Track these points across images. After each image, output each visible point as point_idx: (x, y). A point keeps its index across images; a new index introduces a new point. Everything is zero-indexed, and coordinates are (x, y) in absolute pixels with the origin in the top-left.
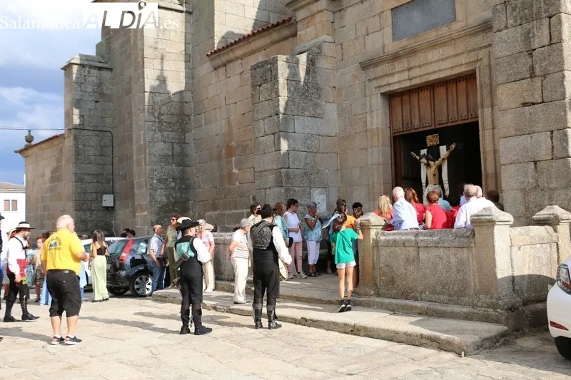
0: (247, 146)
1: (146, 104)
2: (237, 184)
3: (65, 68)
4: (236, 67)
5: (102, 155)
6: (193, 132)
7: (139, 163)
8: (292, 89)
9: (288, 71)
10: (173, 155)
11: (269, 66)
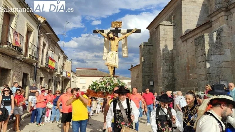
0: (195, 66)
1: (161, 54)
2: (192, 79)
3: (139, 47)
4: (190, 41)
5: (150, 70)
6: (176, 62)
7: (159, 72)
8: (211, 45)
9: (209, 39)
10: (170, 70)
11: (201, 38)
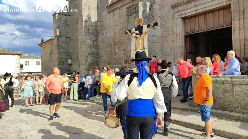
0: (122, 41)
1: (83, 26)
2: (118, 55)
3: (53, 15)
4: (118, 12)
5: (67, 46)
6: (101, 37)
7: (81, 48)
8: (144, 16)
9: (142, 8)
10: (93, 45)
11: (135, 7)
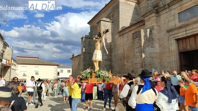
0: (129, 56)
1: (102, 46)
2: (126, 67)
3: (81, 38)
4: (126, 35)
5: (90, 59)
6: (114, 53)
8: (145, 39)
9: (144, 34)
10: (108, 59)
11: (138, 33)
